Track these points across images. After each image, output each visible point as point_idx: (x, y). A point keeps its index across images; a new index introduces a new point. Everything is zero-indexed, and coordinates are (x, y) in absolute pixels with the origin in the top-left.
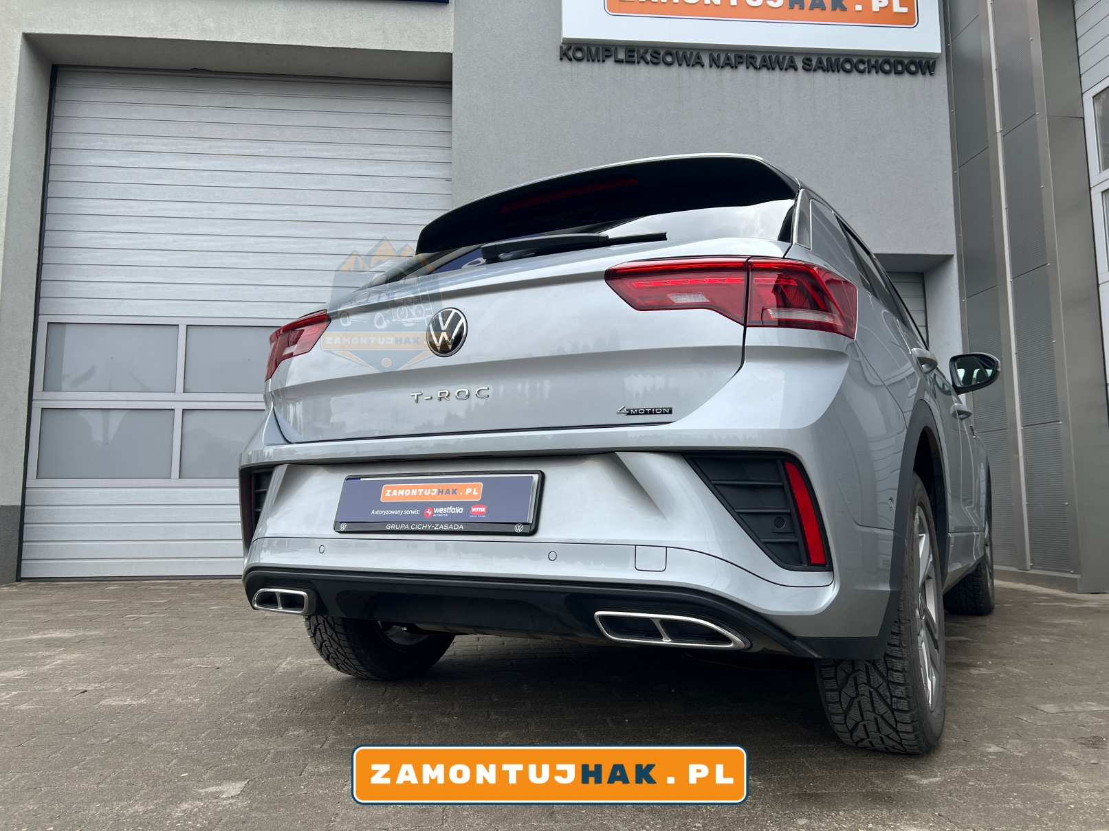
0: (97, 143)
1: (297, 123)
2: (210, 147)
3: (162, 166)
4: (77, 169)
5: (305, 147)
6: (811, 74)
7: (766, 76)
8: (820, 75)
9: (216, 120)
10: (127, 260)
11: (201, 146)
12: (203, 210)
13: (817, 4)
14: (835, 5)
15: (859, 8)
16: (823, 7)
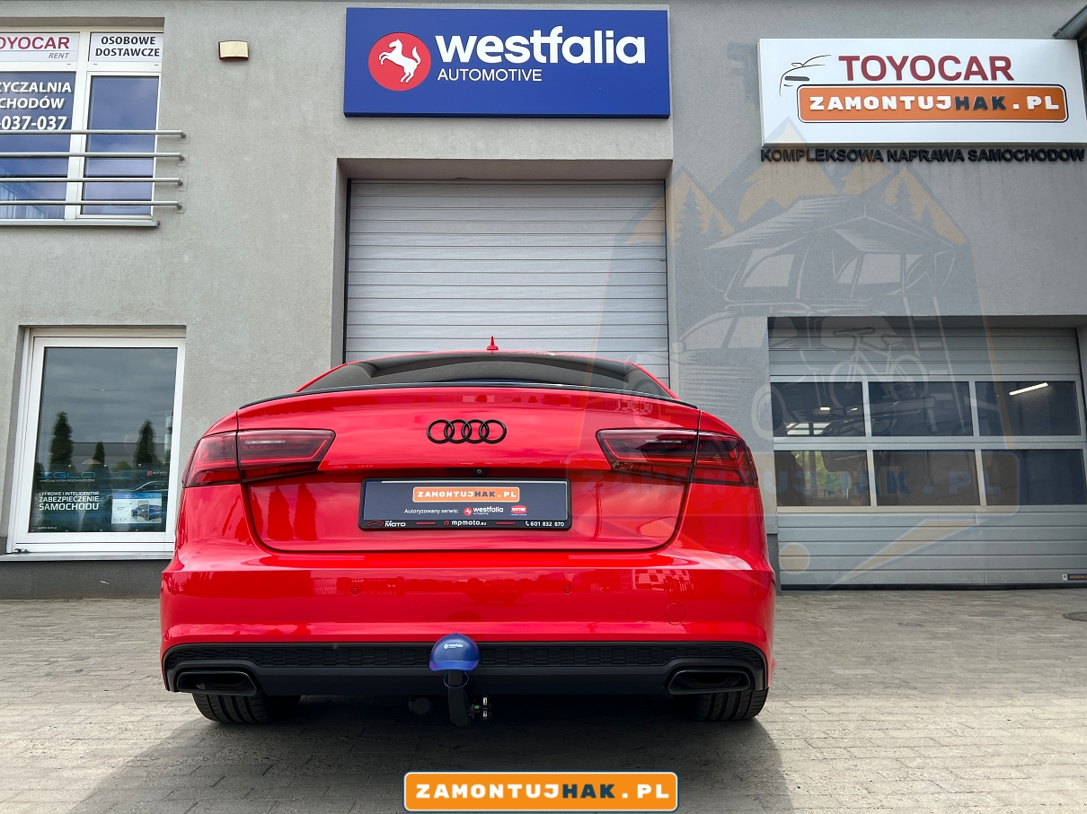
0: (384, 240)
1: (539, 219)
2: (472, 241)
3: (434, 257)
4: (370, 262)
5: (546, 237)
6: (976, 164)
7: (937, 168)
8: (984, 165)
9: (474, 218)
10: (411, 334)
11: (464, 240)
12: (469, 292)
13: (980, 104)
14: (995, 105)
15: (1016, 106)
16: (986, 108)
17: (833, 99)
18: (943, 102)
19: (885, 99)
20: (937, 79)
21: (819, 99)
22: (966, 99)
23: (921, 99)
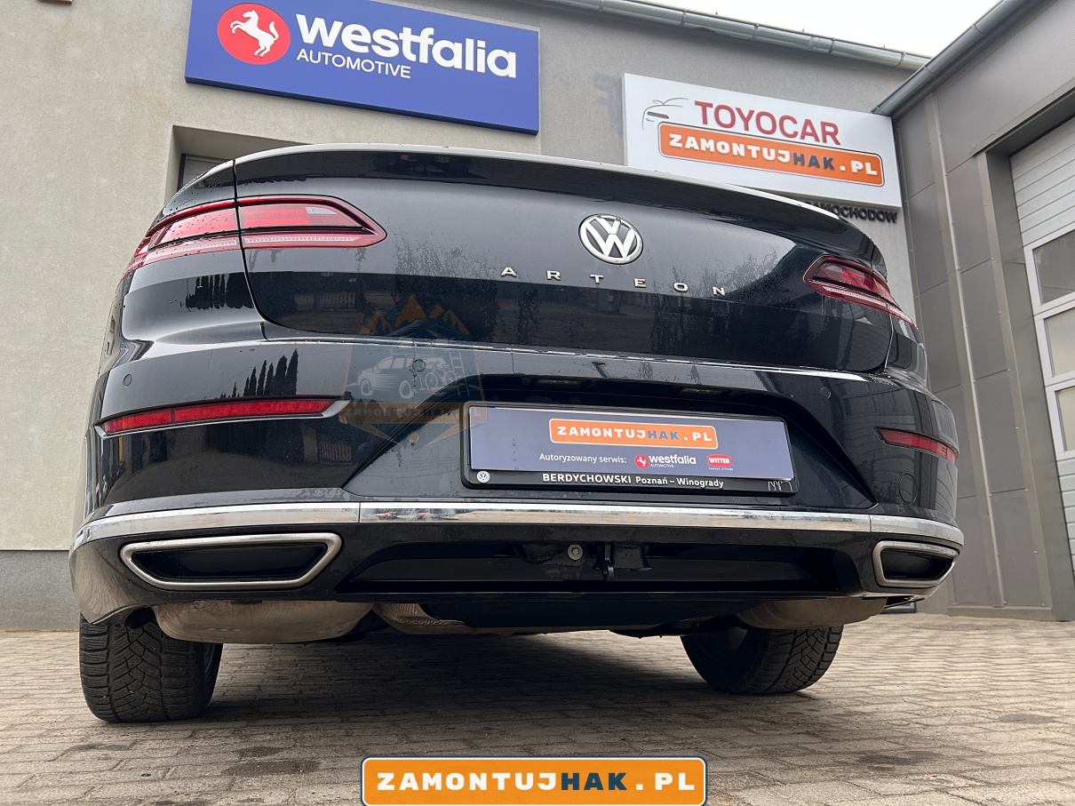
13: (814, 162)
14: (827, 165)
15: (843, 168)
16: (818, 166)
17: (690, 139)
18: (783, 156)
19: (734, 145)
20: (778, 134)
21: (678, 137)
22: (802, 155)
23: (765, 150)
